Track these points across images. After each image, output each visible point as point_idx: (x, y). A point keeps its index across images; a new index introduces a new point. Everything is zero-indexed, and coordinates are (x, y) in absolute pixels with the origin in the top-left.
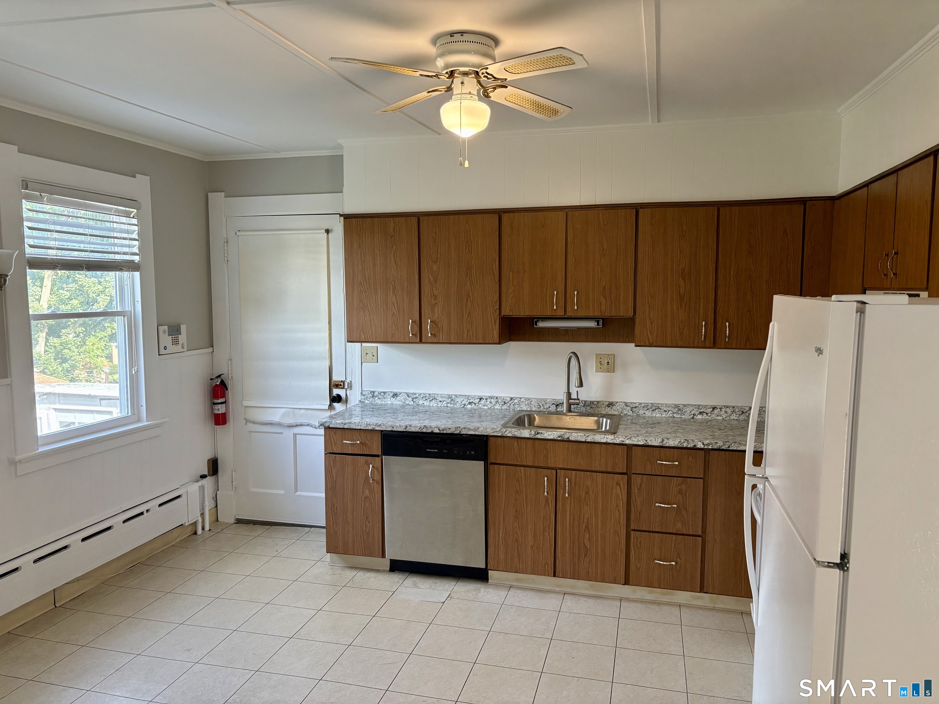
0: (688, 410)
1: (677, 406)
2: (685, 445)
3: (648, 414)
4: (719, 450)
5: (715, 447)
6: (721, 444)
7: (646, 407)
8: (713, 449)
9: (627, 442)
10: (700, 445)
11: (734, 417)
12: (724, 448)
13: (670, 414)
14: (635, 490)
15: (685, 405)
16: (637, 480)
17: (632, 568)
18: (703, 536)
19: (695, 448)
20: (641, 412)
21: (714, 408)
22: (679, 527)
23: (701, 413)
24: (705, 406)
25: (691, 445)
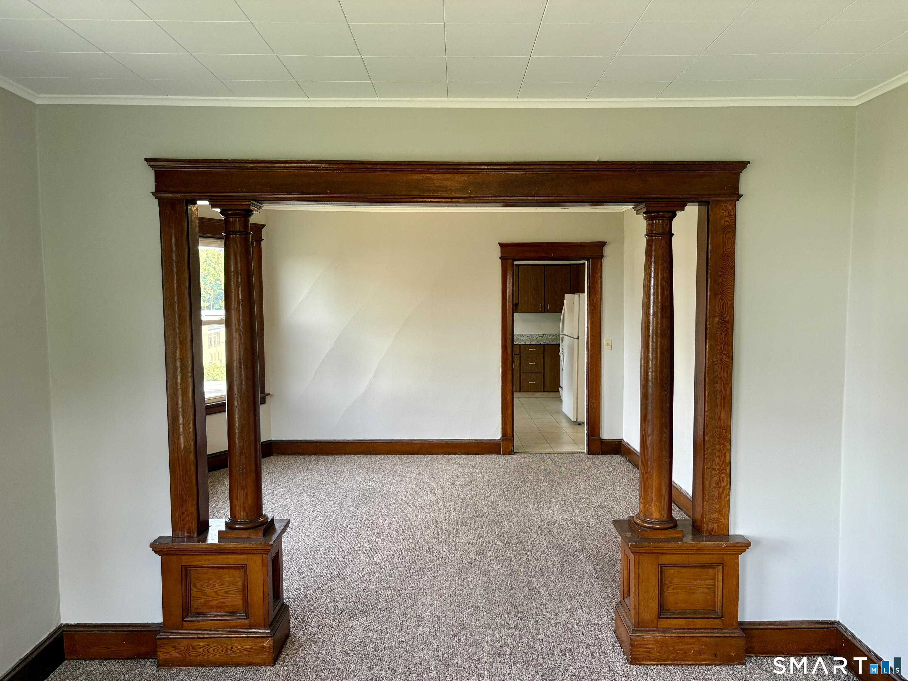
0: (535, 336)
1: (531, 335)
2: (537, 343)
3: (521, 338)
4: (548, 344)
5: (547, 343)
6: (548, 342)
7: (521, 336)
8: (546, 344)
9: (520, 343)
10: (542, 343)
11: (550, 337)
12: (549, 343)
13: (529, 338)
14: (522, 359)
15: (534, 334)
16: (522, 356)
17: (522, 386)
18: (544, 373)
19: (540, 344)
20: (519, 337)
21: (544, 335)
22: (536, 371)
23: (539, 337)
24: (540, 334)
25: (539, 343)
